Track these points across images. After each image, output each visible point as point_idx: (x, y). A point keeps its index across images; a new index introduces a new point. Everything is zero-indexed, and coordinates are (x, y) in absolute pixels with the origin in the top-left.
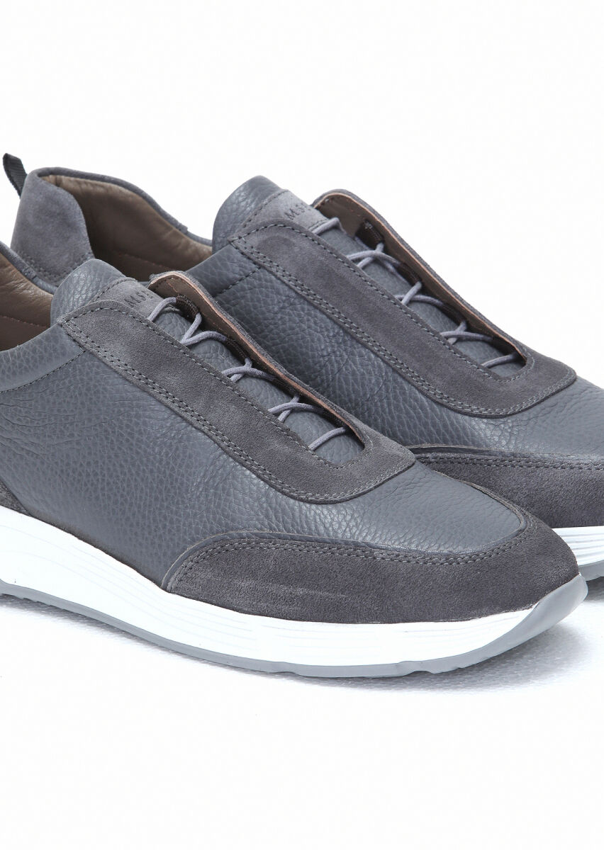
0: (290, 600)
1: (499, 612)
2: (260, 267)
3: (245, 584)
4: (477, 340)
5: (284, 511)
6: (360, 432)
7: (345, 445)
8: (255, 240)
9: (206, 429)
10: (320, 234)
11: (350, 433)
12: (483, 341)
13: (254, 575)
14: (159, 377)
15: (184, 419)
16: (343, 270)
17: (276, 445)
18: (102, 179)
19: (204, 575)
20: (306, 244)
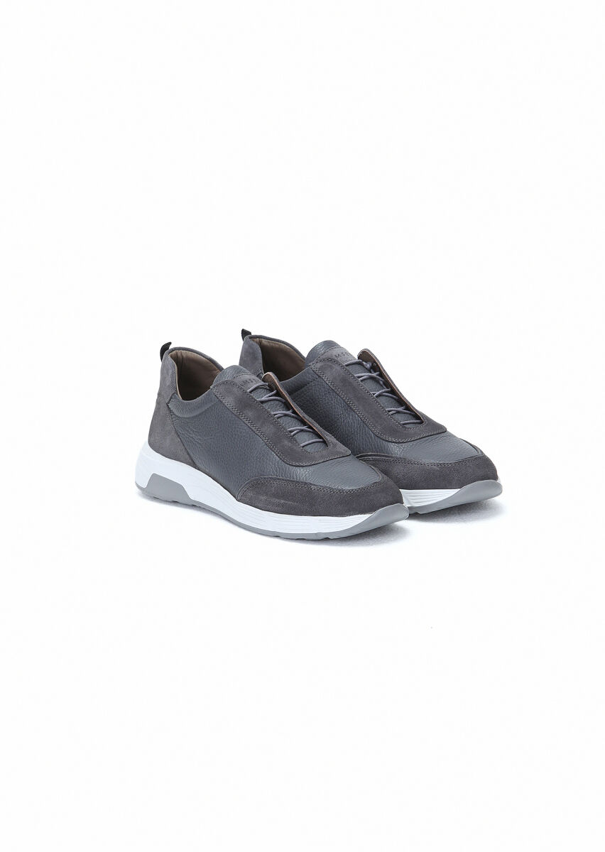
0: (278, 505)
1: (358, 514)
2: (319, 377)
3: (263, 498)
4: (407, 413)
5: (283, 469)
6: (328, 441)
7: (320, 447)
8: (319, 365)
9: (259, 434)
10: (347, 365)
11: (324, 442)
12: (410, 414)
13: (267, 495)
14: (245, 412)
15: (253, 430)
16: (351, 380)
17: (286, 442)
18: (278, 341)
19: (250, 494)
20: (338, 368)
